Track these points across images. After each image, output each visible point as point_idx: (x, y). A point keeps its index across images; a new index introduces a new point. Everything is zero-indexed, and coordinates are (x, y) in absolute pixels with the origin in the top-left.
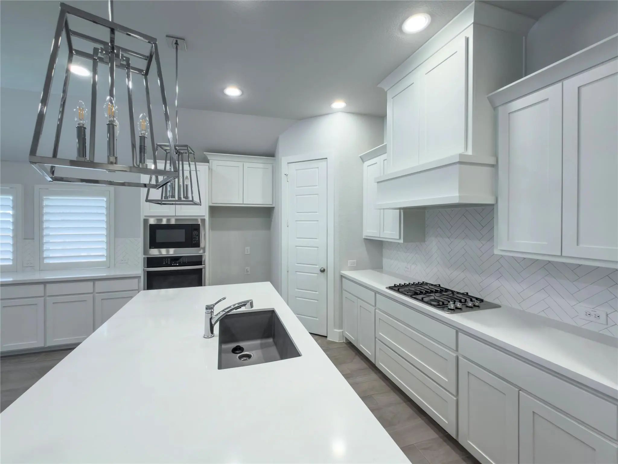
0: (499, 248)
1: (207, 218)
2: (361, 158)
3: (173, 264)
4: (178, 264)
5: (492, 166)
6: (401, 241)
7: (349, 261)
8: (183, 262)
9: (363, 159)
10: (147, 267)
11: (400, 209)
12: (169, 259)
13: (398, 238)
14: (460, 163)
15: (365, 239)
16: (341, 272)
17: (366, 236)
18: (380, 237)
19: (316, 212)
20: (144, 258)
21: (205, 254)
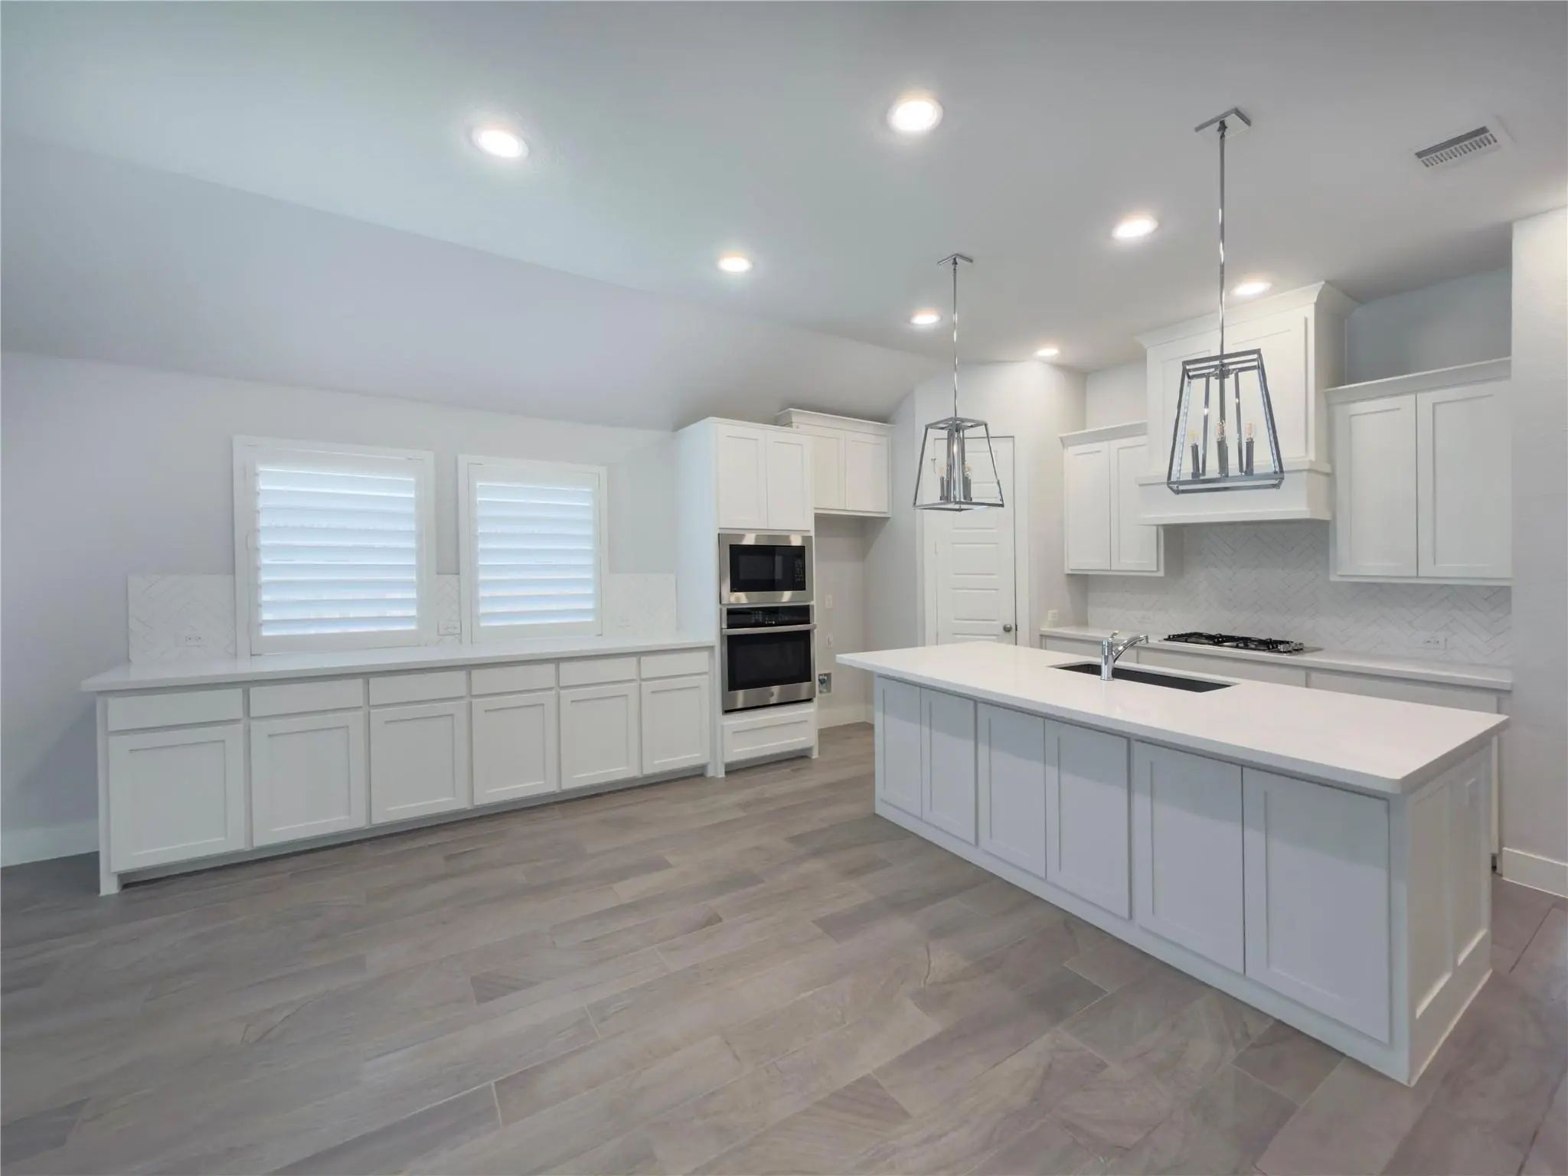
0: (1339, 573)
1: (812, 534)
2: (1062, 441)
3: (767, 623)
4: (774, 622)
5: (1327, 475)
6: (1161, 574)
7: (1050, 611)
9: (1064, 442)
10: (728, 628)
11: (1158, 526)
12: (761, 612)
13: (1155, 569)
14: (1309, 471)
15: (1068, 575)
16: (1042, 629)
17: (1072, 570)
18: (1111, 570)
19: (993, 529)
20: (721, 610)
21: (812, 603)
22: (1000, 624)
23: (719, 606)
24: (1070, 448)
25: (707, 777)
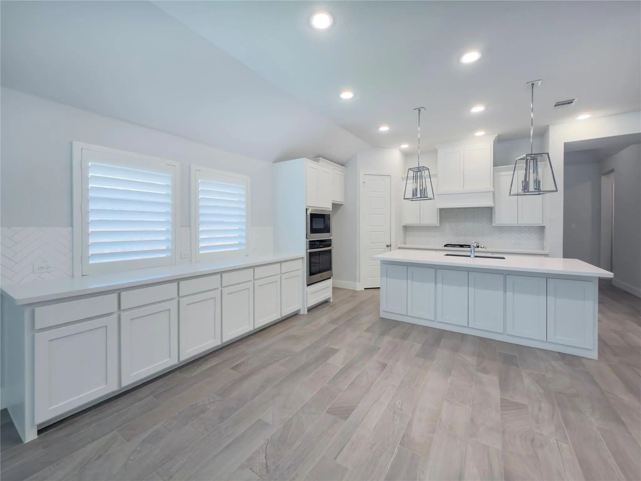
0: (496, 223)
1: (331, 209)
4: (322, 246)
6: (438, 224)
7: (400, 239)
8: (324, 244)
10: (309, 249)
11: (438, 209)
12: (318, 242)
14: (493, 192)
15: (403, 226)
17: (405, 224)
20: (307, 241)
21: (331, 238)
22: (385, 244)
23: (306, 240)
25: (300, 315)
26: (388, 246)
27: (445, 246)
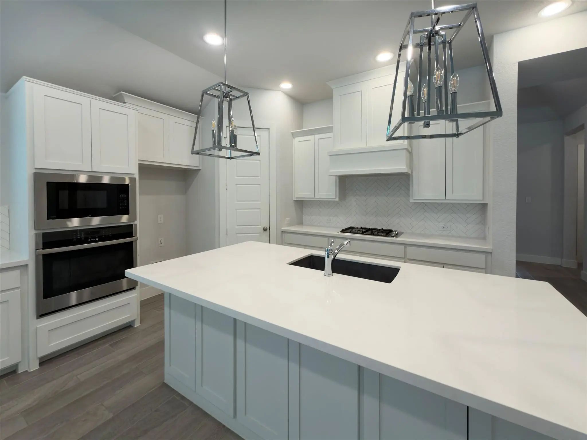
0: (414, 198)
1: (137, 176)
2: (292, 134)
3: (89, 240)
4: (97, 239)
6: (337, 199)
7: (286, 219)
8: (104, 236)
9: (294, 135)
10: (43, 249)
12: (83, 233)
13: (335, 197)
14: (406, 149)
15: (295, 200)
16: (282, 228)
17: (296, 198)
18: (314, 198)
19: (258, 177)
21: (136, 223)
22: (261, 227)
24: (296, 138)
25: (19, 374)
26: (265, 230)
27: (343, 231)
